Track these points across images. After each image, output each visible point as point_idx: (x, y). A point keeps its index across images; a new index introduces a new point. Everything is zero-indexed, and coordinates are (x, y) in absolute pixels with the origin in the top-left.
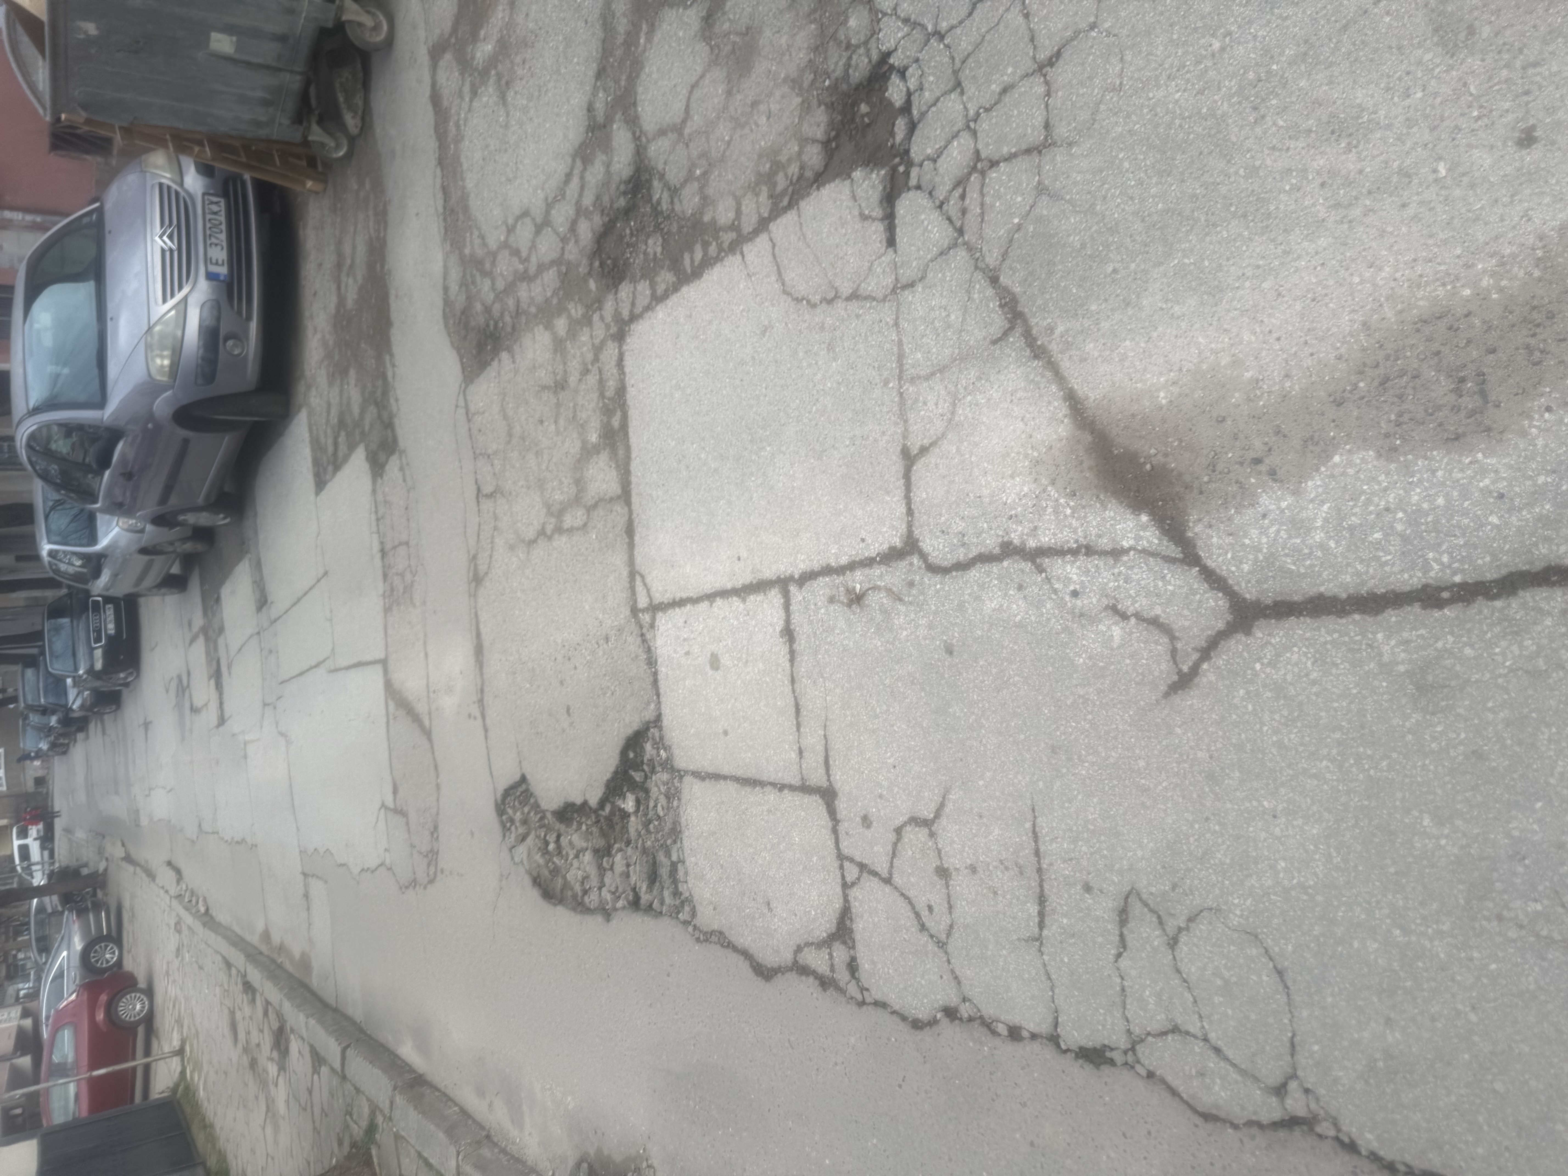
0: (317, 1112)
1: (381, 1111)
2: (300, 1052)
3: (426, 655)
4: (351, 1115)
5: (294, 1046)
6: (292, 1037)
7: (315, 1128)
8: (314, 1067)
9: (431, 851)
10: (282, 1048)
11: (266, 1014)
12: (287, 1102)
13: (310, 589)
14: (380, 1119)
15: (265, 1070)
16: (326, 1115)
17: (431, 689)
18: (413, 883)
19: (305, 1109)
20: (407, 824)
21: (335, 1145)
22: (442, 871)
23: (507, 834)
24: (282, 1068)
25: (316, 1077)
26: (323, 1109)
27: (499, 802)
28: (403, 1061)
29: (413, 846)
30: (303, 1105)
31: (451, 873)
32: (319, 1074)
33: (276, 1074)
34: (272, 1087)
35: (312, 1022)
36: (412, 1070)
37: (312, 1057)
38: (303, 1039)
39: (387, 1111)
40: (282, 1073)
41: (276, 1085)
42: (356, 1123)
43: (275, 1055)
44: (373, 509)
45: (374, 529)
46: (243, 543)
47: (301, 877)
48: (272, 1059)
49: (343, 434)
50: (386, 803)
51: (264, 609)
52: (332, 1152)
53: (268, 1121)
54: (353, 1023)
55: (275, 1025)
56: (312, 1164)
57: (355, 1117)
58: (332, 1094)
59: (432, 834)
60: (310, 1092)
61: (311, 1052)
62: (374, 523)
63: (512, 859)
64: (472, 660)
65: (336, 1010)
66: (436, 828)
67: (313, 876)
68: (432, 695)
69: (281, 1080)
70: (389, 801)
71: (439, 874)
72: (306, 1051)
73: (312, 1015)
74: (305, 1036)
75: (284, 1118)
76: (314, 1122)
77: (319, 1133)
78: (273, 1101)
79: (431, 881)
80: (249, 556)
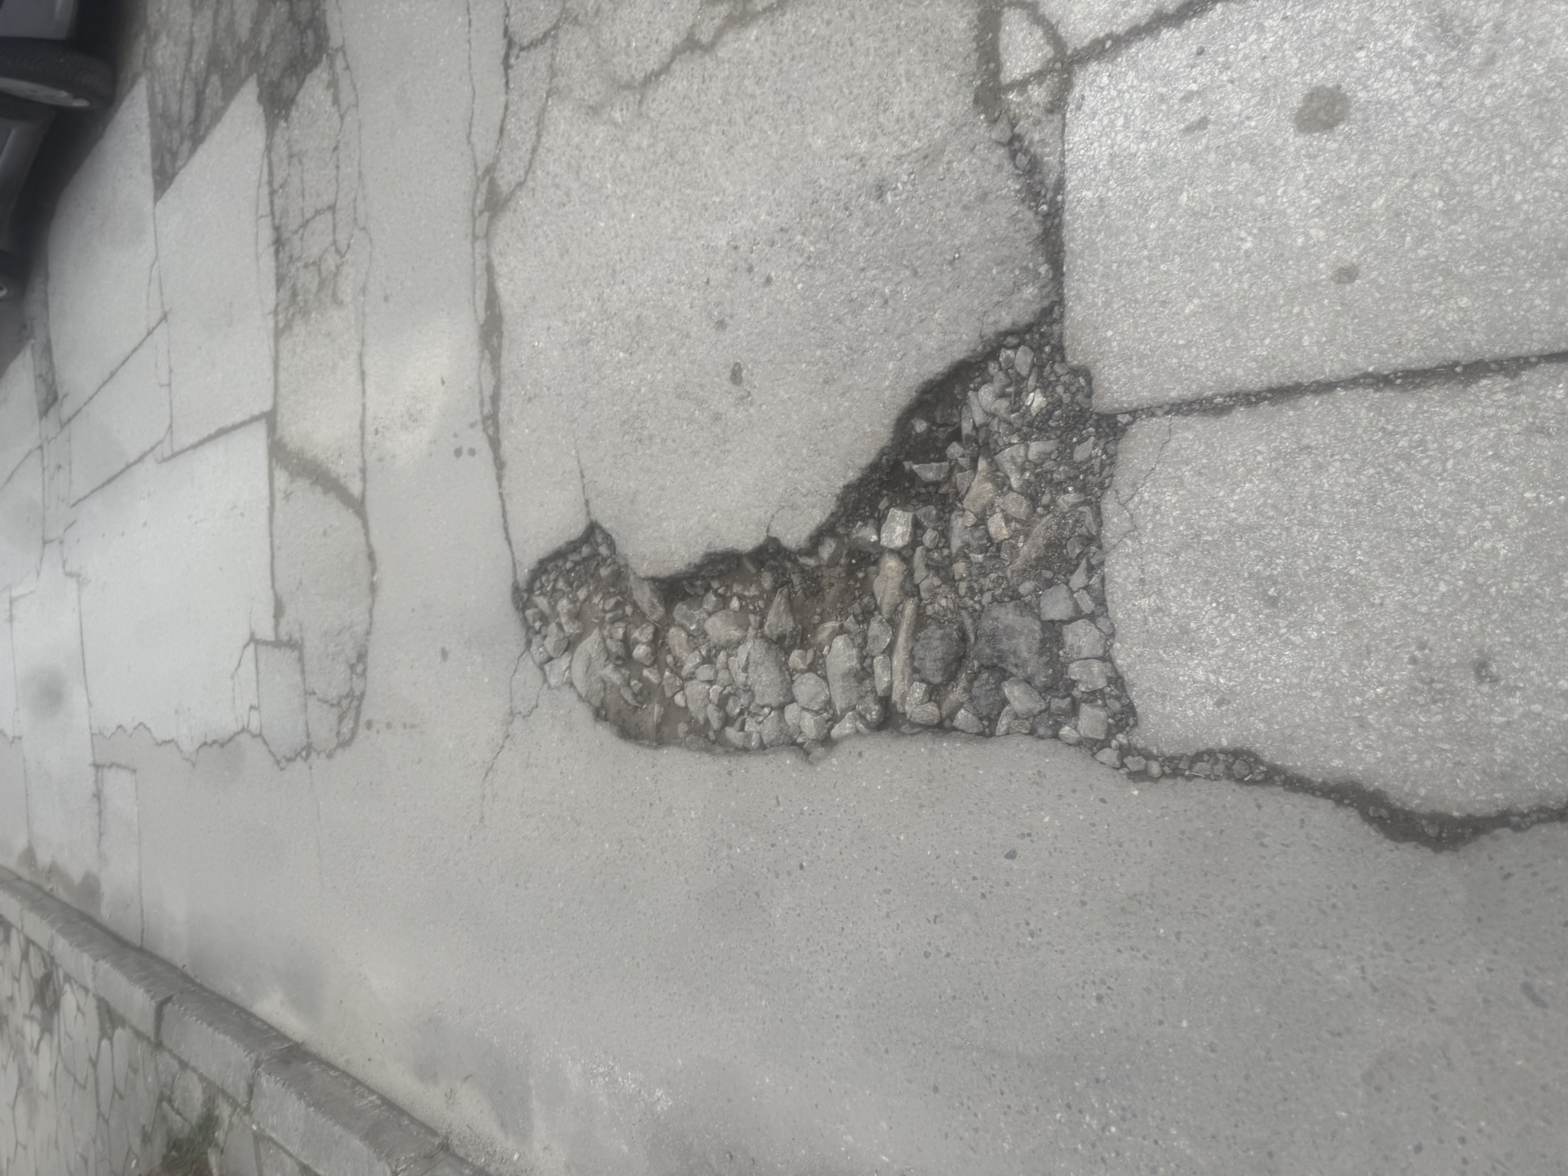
0: (105, 1091)
1: (227, 1097)
2: (79, 1009)
3: (363, 375)
4: (170, 1101)
5: (70, 1000)
6: (67, 987)
7: (99, 1114)
8: (102, 1029)
9: (350, 695)
10: (48, 1003)
11: (25, 956)
12: (54, 1076)
13: (134, 350)
14: (224, 1110)
15: (20, 1032)
16: (121, 1097)
17: (370, 429)
18: (307, 750)
19: (84, 1087)
20: (301, 660)
21: (136, 1143)
22: (369, 725)
23: (536, 640)
24: (47, 1028)
25: (105, 1043)
26: (115, 1089)
27: (523, 585)
28: (264, 1022)
29: (309, 693)
30: (81, 1080)
31: (389, 725)
32: (111, 1039)
33: (36, 1037)
34: (29, 1054)
35: (104, 966)
36: (281, 1037)
37: (100, 1015)
38: (86, 990)
39: (242, 1099)
40: (47, 1036)
41: (37, 1051)
42: (178, 1113)
43: (37, 1011)
44: (265, 178)
45: (265, 209)
46: (25, 327)
47: (92, 770)
48: (31, 1018)
49: (215, 79)
50: (259, 636)
51: (52, 412)
52: (130, 1150)
53: (20, 1098)
54: (170, 967)
55: (39, 972)
56: (91, 1162)
57: (176, 1105)
58: (133, 1068)
59: (352, 667)
60: (94, 1064)
61: (99, 1008)
62: (265, 200)
63: (545, 680)
64: (472, 351)
65: (140, 950)
66: (362, 657)
67: (112, 765)
68: (370, 438)
69: (44, 1046)
70: (266, 631)
71: (362, 731)
72: (91, 1006)
73: (104, 957)
74: (90, 985)
75: (46, 1097)
76: (98, 1106)
77: (107, 1122)
78: (30, 1072)
79: (344, 744)
80: (33, 341)
